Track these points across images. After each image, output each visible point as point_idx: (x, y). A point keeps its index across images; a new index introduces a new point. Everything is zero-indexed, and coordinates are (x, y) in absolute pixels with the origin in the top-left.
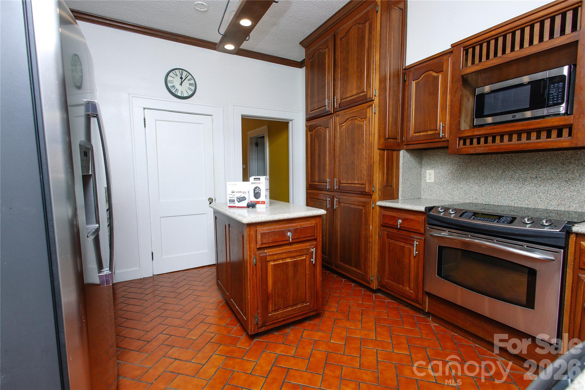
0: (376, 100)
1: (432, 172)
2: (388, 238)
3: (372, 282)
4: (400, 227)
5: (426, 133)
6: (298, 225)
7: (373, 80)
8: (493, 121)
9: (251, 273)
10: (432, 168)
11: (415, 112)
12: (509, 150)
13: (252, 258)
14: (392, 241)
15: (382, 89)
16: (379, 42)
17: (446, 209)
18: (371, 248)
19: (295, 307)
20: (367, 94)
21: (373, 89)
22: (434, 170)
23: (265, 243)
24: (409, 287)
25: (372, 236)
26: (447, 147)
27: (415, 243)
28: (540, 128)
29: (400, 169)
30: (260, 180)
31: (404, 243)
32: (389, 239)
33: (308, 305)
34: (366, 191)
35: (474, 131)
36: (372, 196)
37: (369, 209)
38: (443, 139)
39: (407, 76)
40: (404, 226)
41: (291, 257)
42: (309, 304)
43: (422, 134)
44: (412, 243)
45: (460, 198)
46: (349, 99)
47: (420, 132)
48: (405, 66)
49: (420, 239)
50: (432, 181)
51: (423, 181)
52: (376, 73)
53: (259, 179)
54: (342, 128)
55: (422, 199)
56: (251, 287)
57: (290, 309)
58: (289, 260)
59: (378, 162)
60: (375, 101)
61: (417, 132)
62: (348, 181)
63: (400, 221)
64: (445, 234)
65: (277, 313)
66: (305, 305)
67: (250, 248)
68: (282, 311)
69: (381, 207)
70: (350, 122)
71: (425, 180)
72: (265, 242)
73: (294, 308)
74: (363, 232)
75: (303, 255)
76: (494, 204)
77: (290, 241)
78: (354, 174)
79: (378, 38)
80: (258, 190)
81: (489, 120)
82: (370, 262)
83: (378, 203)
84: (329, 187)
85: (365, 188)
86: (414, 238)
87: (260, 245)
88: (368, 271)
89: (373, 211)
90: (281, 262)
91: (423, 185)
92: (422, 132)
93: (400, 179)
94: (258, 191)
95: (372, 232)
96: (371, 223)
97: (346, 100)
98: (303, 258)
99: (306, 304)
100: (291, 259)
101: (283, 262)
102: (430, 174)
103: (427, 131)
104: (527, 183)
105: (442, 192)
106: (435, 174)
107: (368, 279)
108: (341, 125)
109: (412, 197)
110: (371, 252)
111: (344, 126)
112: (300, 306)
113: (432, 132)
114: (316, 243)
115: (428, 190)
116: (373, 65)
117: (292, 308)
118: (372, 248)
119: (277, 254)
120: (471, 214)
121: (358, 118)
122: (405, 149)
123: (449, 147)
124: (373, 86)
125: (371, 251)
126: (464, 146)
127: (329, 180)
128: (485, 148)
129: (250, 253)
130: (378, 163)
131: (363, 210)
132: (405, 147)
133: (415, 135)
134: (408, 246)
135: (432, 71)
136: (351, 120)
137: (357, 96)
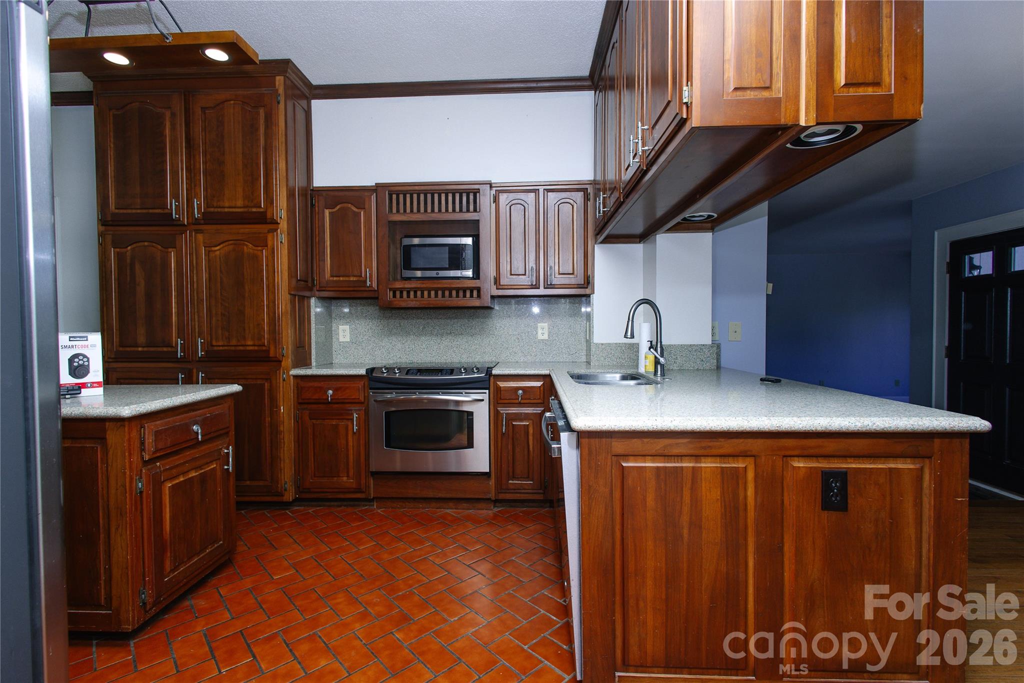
0: (284, 225)
1: (347, 327)
2: (310, 419)
3: (286, 492)
4: (331, 399)
5: (347, 279)
6: (207, 413)
7: (276, 196)
8: (422, 275)
9: (133, 510)
10: (346, 323)
11: (330, 249)
12: (436, 306)
13: (134, 480)
14: (319, 422)
15: (291, 211)
16: (284, 145)
17: (390, 369)
18: (282, 441)
19: (203, 554)
20: (266, 212)
21: (277, 207)
22: (350, 326)
23: (161, 449)
24: (348, 476)
25: (283, 423)
26: (377, 298)
27: (355, 415)
28: (459, 288)
29: (312, 324)
30: (87, 340)
31: (337, 421)
32: (313, 420)
33: (221, 544)
34: (271, 356)
35: (405, 284)
36: (280, 362)
37: (278, 381)
38: (370, 289)
39: (317, 199)
40: (337, 398)
41: (196, 469)
42: (221, 542)
43: (341, 279)
44: (349, 417)
45: (383, 359)
46: (226, 210)
47: (339, 276)
48: (313, 187)
49: (359, 410)
50: (348, 339)
51: (334, 340)
52: (281, 187)
53: (85, 339)
54: (212, 255)
55: (335, 363)
56: (132, 536)
57: (196, 559)
58: (193, 474)
59: (289, 312)
60: (280, 226)
61: (335, 275)
62: (229, 343)
63: (330, 392)
64: (390, 396)
65: (176, 573)
66: (216, 546)
67: (131, 462)
68: (184, 567)
69: (296, 377)
70: (231, 247)
71: (338, 339)
72: (160, 447)
73: (201, 556)
74: (267, 419)
75: (212, 462)
76: (418, 362)
77: (198, 439)
78: (244, 330)
79: (282, 139)
80: (82, 360)
81: (419, 274)
82: (282, 462)
83: (292, 371)
84: (181, 353)
85: (268, 351)
86: (351, 410)
87: (152, 453)
88: (279, 476)
89: (284, 384)
90: (182, 479)
91: (335, 346)
92: (343, 276)
93: (312, 338)
94: (81, 362)
95: (283, 416)
96: (282, 404)
97: (219, 210)
98: (212, 467)
99: (218, 544)
100: (196, 472)
101: (185, 478)
102: (344, 331)
103: (349, 276)
104: (444, 339)
105: (360, 353)
106: (351, 331)
107: (280, 489)
108: (210, 249)
109: (325, 362)
110: (283, 446)
111: (218, 253)
112: (210, 550)
113: (355, 279)
114: (228, 439)
115: (342, 351)
116: (276, 174)
117: (199, 557)
118: (284, 439)
119: (177, 466)
120: (415, 371)
121: (249, 244)
122: (318, 296)
123: (379, 298)
124: (277, 204)
125: (283, 444)
126: (394, 299)
127: (181, 341)
128: (417, 303)
129: (130, 473)
130: (289, 314)
131: (265, 386)
132: (317, 293)
133: (331, 278)
134: (343, 423)
135: (352, 204)
136: (235, 244)
137: (246, 210)
